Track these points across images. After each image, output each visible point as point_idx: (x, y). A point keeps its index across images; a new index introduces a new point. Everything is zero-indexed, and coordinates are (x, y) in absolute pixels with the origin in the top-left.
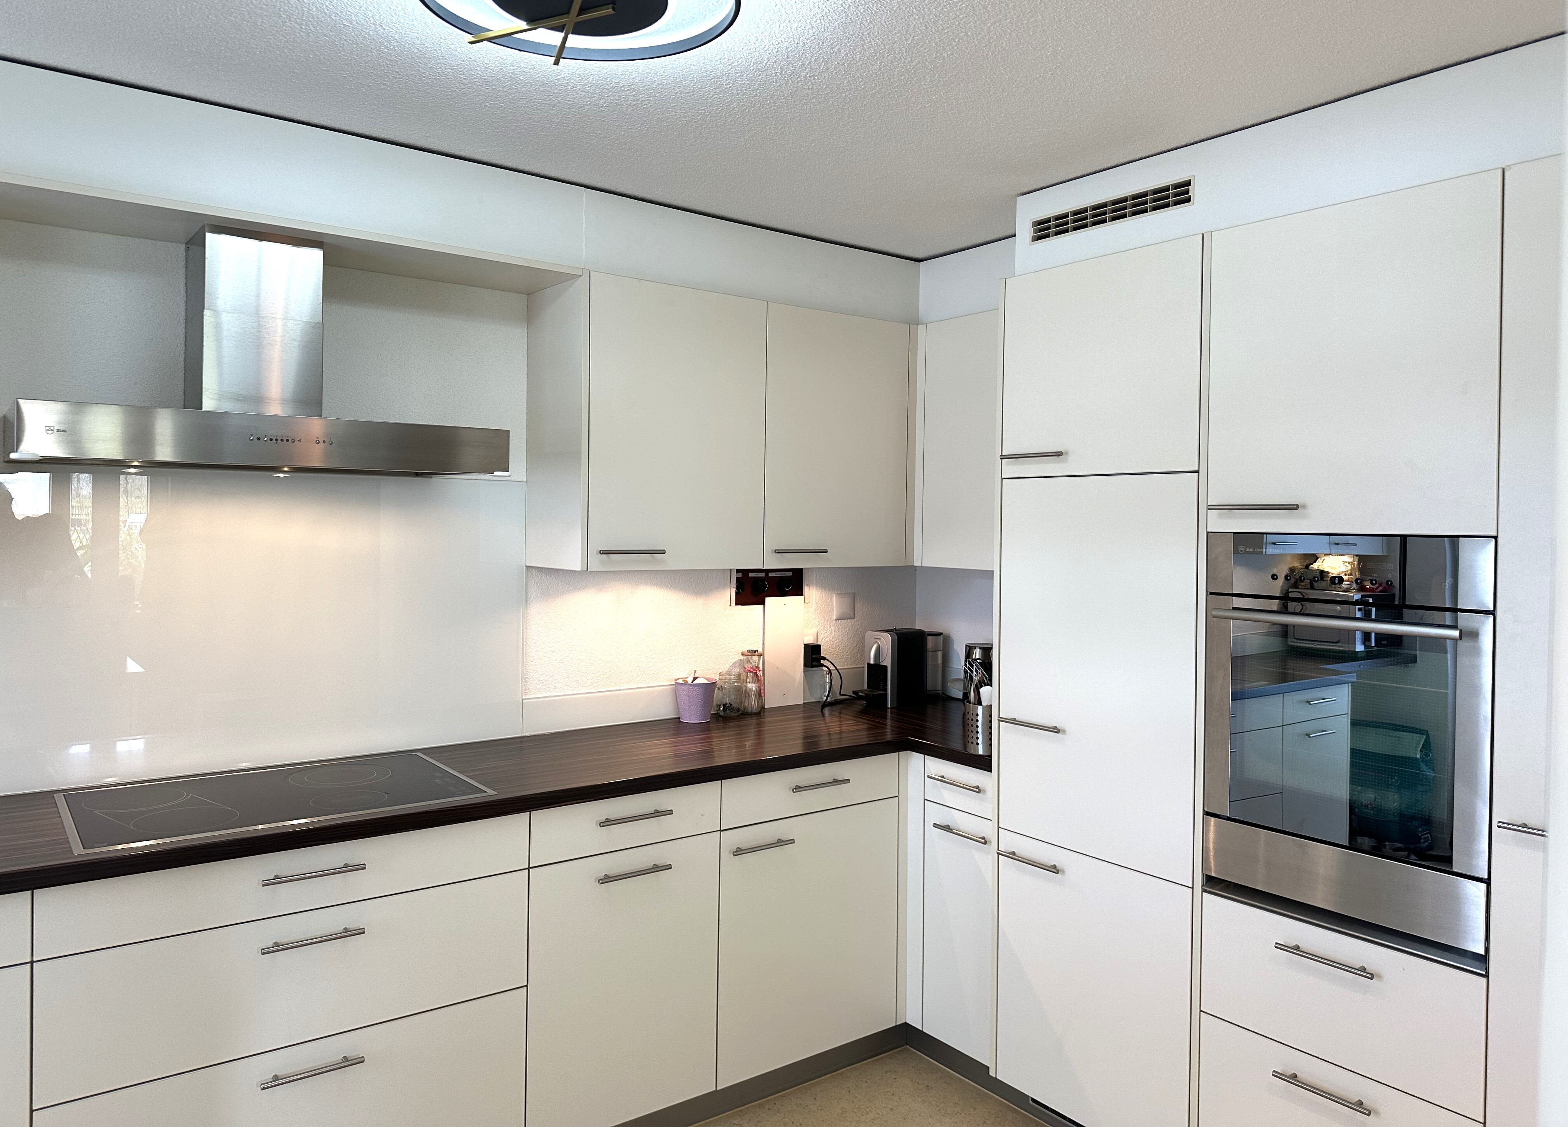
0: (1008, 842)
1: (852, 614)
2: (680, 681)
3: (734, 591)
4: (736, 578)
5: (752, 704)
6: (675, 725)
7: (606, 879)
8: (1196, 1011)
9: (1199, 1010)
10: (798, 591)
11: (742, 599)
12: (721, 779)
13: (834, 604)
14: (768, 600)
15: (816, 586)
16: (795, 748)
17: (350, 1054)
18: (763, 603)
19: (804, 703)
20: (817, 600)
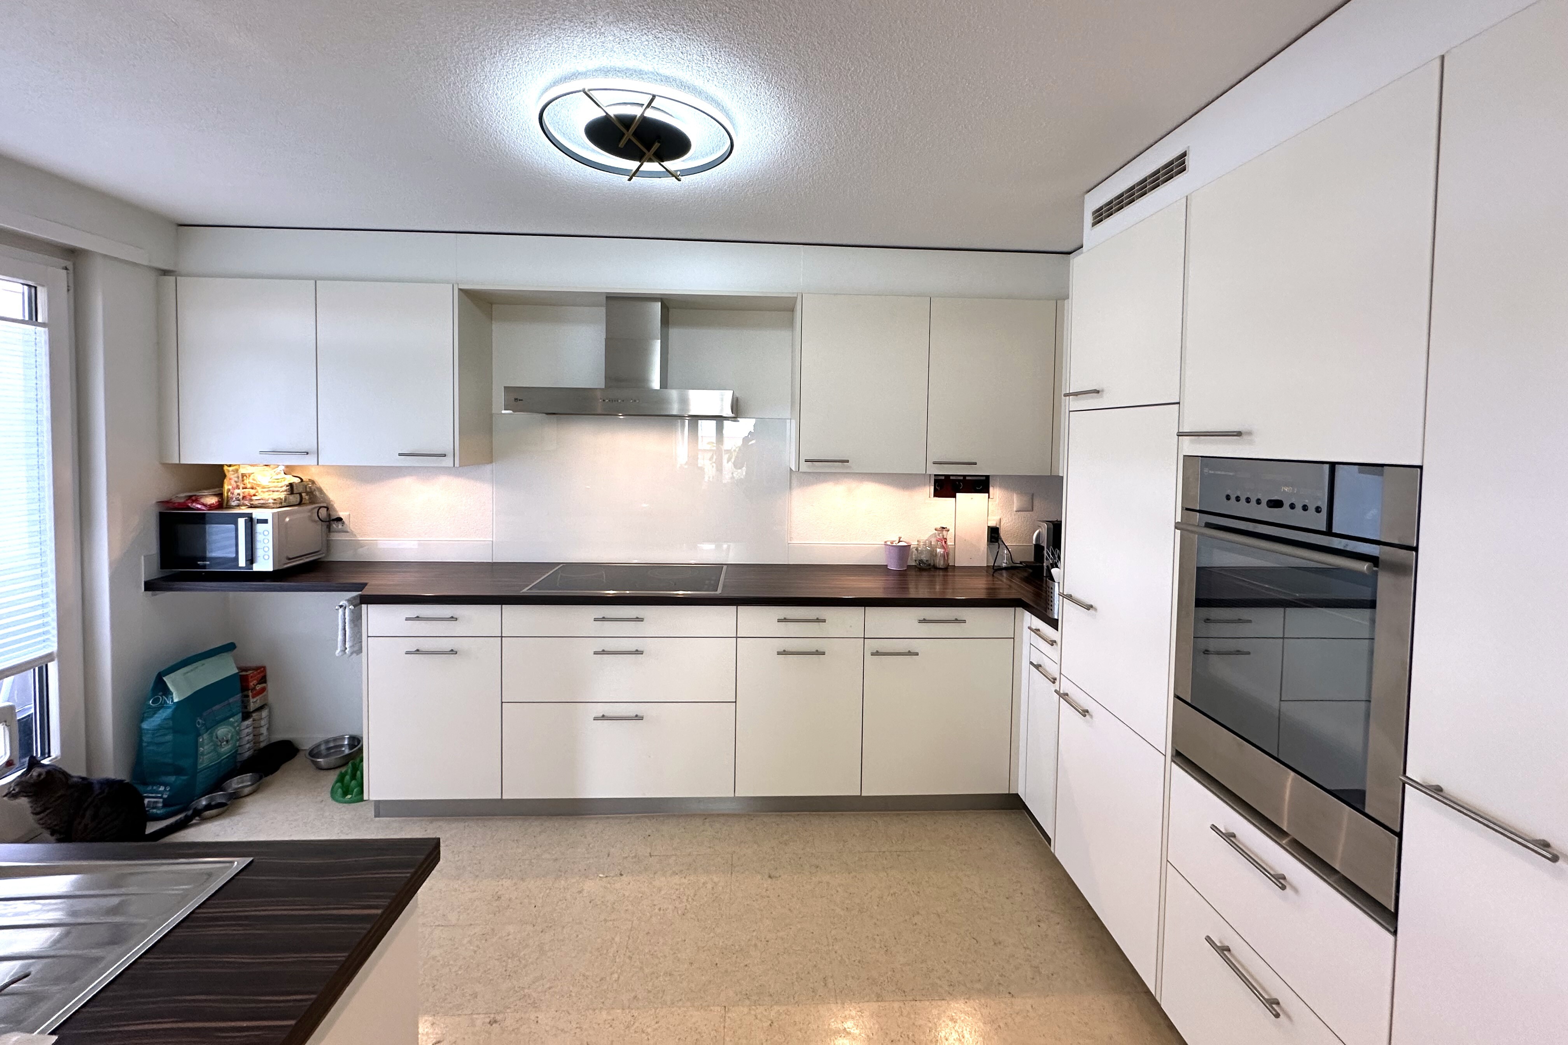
0: (1066, 687)
1: (1031, 508)
2: (889, 543)
3: (932, 488)
4: (935, 480)
5: (940, 563)
6: (881, 569)
7: (784, 653)
8: (1164, 860)
9: (1166, 860)
10: (985, 490)
11: (937, 494)
12: (865, 606)
13: (1016, 501)
14: (958, 495)
15: (1000, 487)
16: (981, 595)
17: (640, 714)
18: (955, 497)
19: (987, 566)
20: (1000, 497)
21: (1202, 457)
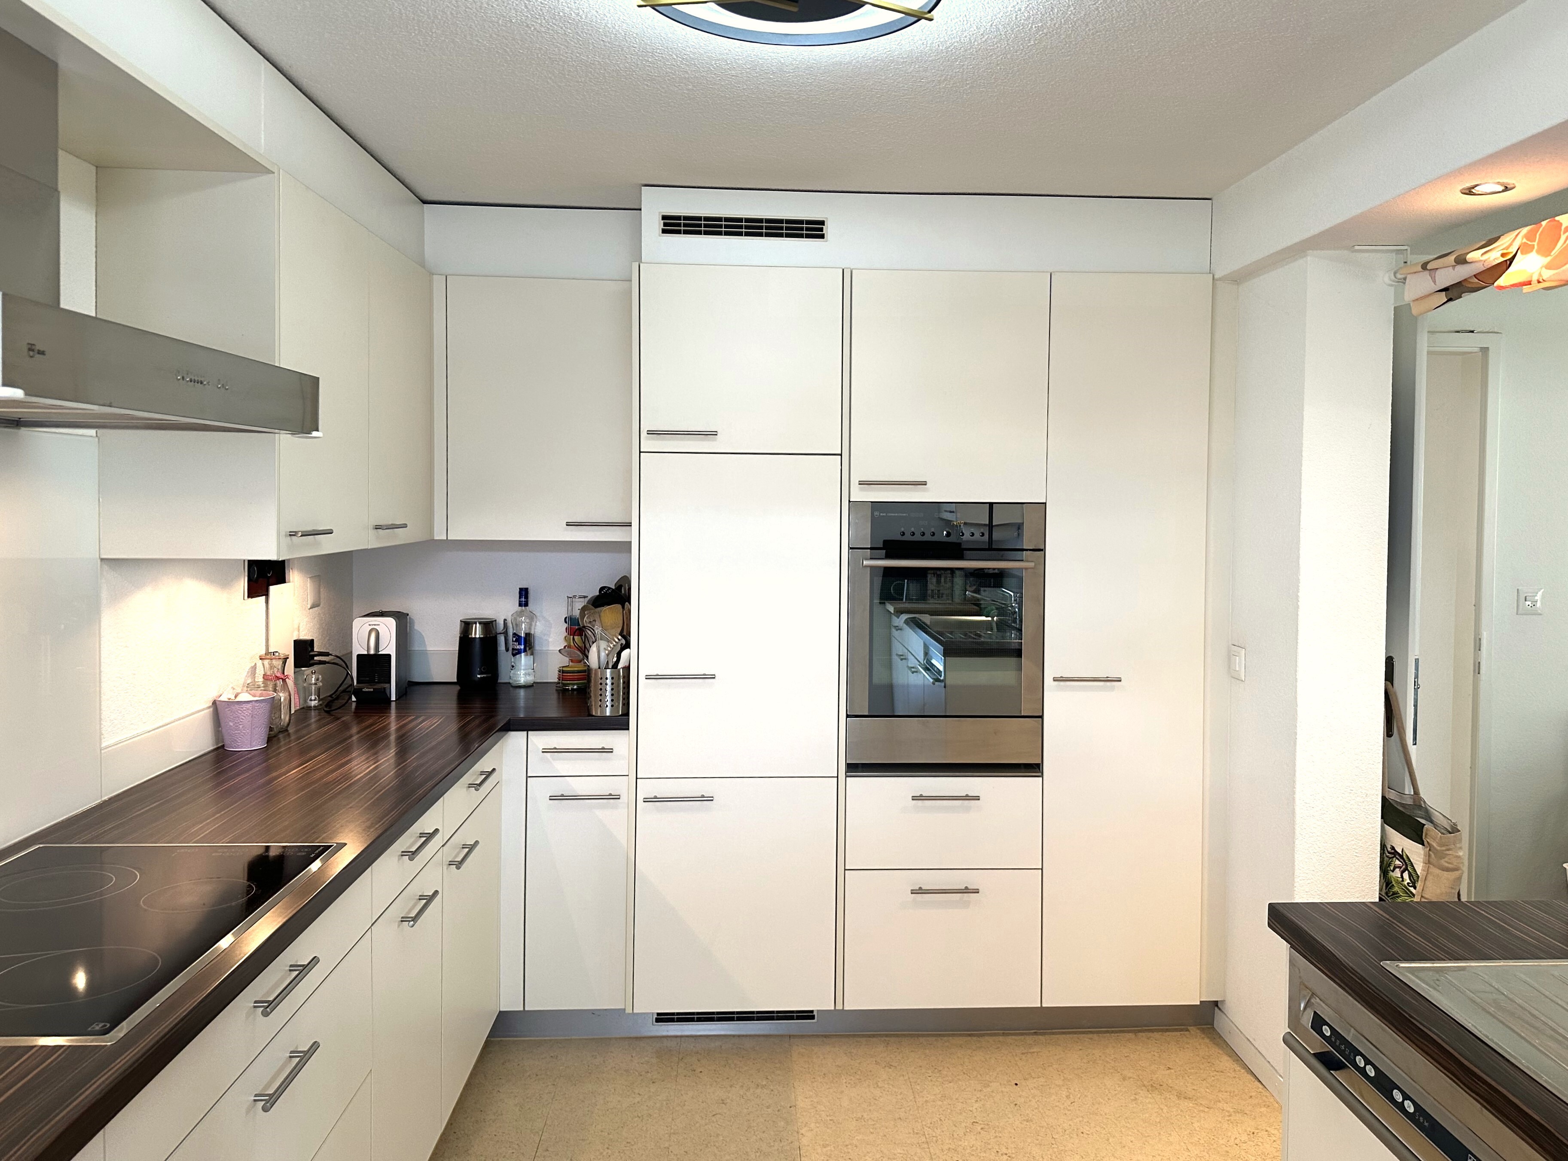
1: (319, 600)
3: (245, 583)
8: (841, 872)
9: (844, 870)
11: (254, 591)
14: (270, 589)
15: (297, 570)
18: (267, 593)
21: (871, 502)
